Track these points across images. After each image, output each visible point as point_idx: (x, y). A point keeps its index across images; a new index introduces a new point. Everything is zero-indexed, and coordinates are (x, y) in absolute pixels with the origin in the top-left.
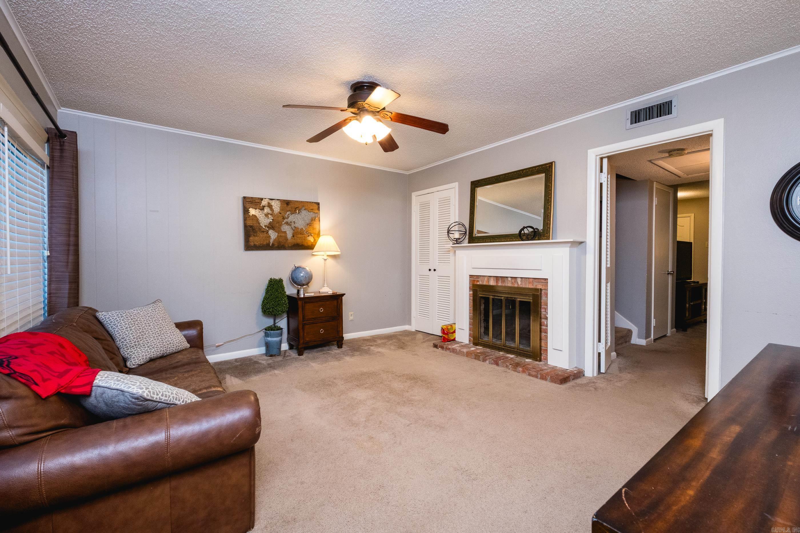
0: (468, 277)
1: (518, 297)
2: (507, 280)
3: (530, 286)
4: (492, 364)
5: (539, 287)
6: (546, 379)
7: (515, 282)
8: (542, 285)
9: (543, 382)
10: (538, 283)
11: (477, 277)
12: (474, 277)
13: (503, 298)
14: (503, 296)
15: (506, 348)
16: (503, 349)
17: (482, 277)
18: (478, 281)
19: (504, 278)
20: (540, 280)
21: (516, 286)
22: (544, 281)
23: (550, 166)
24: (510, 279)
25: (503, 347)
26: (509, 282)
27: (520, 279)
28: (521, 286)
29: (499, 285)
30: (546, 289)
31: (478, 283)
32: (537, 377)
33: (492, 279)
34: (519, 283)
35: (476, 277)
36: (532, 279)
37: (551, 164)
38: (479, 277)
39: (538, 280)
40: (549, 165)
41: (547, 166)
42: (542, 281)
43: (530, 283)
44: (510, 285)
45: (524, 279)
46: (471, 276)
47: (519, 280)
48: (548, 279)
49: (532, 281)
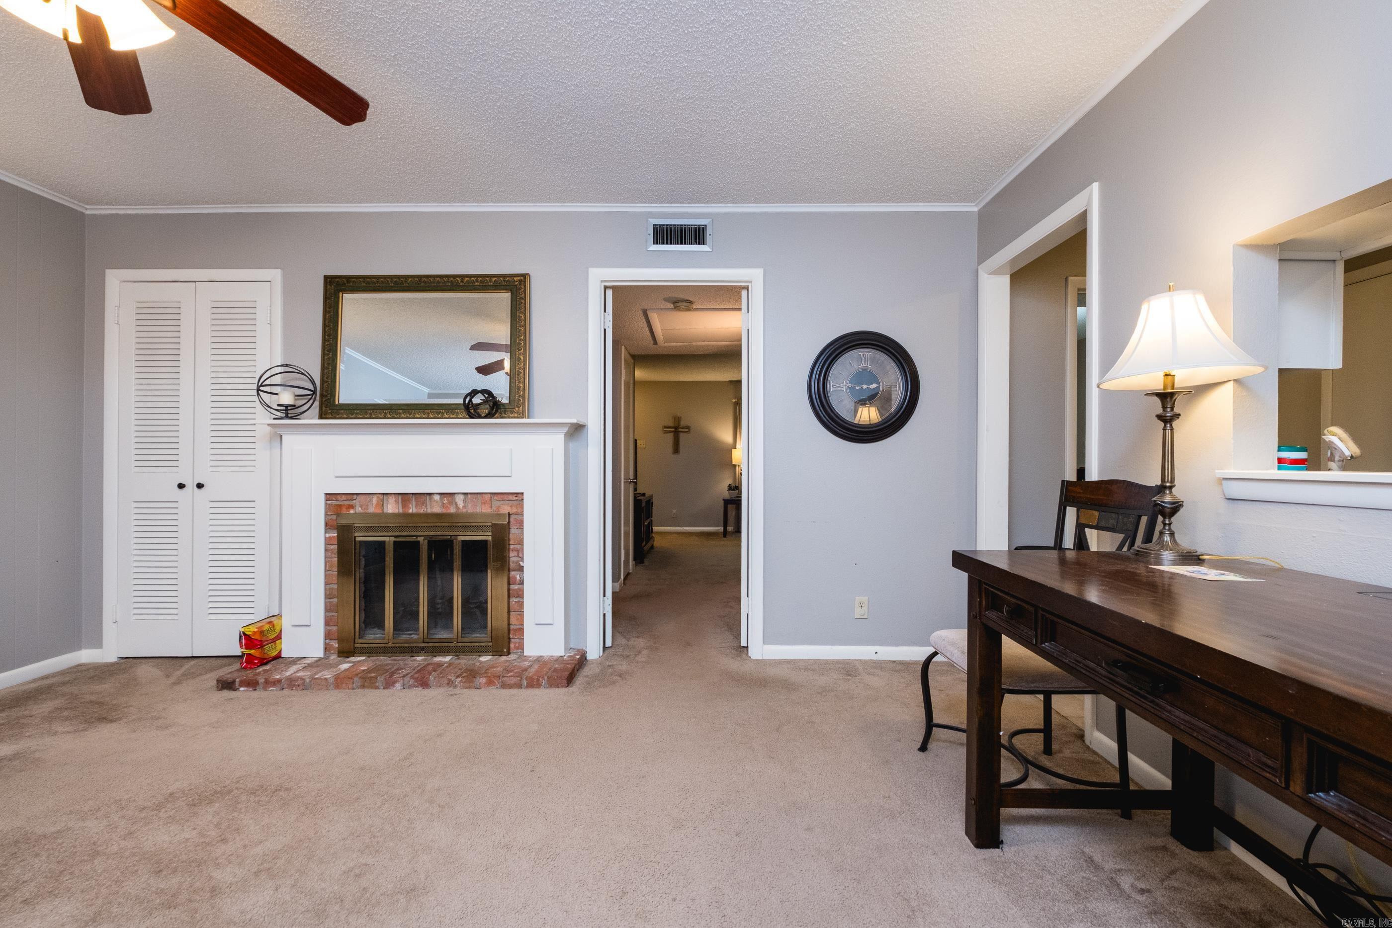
0: (322, 498)
1: (461, 533)
2: (430, 499)
3: (486, 510)
4: (410, 687)
5: (506, 509)
6: (539, 686)
7: (450, 503)
8: (511, 506)
9: (536, 691)
10: (502, 502)
11: (349, 497)
12: (339, 497)
13: (421, 539)
14: (421, 534)
15: (430, 645)
16: (423, 649)
17: (362, 497)
18: (352, 507)
19: (422, 497)
20: (505, 497)
21: (452, 510)
22: (515, 498)
23: (520, 281)
24: (437, 497)
25: (423, 645)
26: (435, 504)
27: (462, 497)
28: (465, 511)
29: (410, 511)
30: (519, 511)
31: (352, 511)
32: (519, 686)
33: (392, 500)
34: (461, 504)
35: (344, 497)
36: (489, 496)
37: (522, 278)
38: (355, 497)
39: (502, 496)
40: (519, 278)
41: (515, 279)
42: (511, 497)
43: (484, 503)
44: (437, 509)
45: (472, 496)
46: (329, 496)
47: (459, 500)
48: (523, 493)
49: (489, 498)
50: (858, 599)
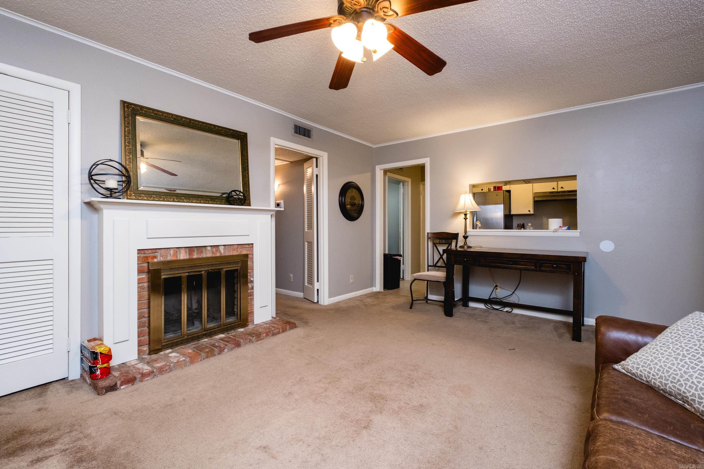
0: (136, 252)
1: (225, 267)
2: (205, 249)
3: (235, 253)
4: (232, 349)
5: (245, 252)
7: (217, 251)
8: (247, 251)
11: (154, 251)
12: (146, 251)
13: (203, 272)
14: (203, 269)
15: (209, 331)
17: (163, 251)
18: (155, 257)
19: (200, 248)
21: (218, 255)
22: (248, 247)
23: (244, 136)
24: (209, 248)
25: (205, 333)
26: (208, 252)
27: (223, 247)
28: (224, 255)
29: (194, 257)
30: (251, 253)
31: (155, 260)
33: (183, 251)
34: (222, 251)
35: (150, 251)
36: (237, 246)
37: (246, 135)
38: (158, 250)
40: (243, 134)
42: (246, 246)
43: (234, 250)
44: (209, 255)
45: (228, 246)
46: (140, 251)
47: (222, 249)
48: (252, 244)
49: (236, 247)
50: (351, 276)
